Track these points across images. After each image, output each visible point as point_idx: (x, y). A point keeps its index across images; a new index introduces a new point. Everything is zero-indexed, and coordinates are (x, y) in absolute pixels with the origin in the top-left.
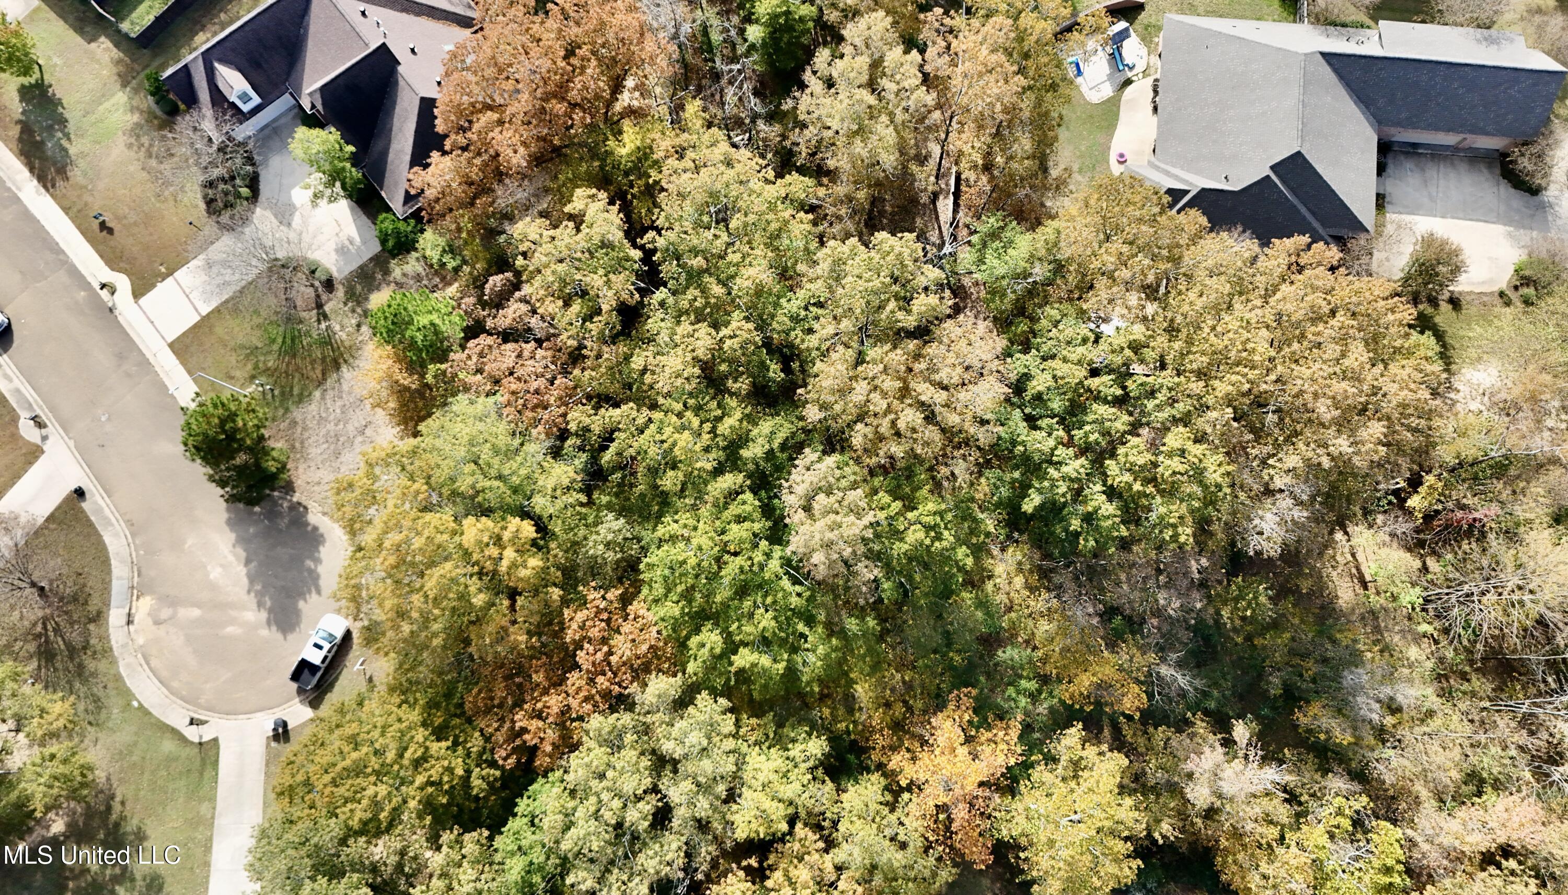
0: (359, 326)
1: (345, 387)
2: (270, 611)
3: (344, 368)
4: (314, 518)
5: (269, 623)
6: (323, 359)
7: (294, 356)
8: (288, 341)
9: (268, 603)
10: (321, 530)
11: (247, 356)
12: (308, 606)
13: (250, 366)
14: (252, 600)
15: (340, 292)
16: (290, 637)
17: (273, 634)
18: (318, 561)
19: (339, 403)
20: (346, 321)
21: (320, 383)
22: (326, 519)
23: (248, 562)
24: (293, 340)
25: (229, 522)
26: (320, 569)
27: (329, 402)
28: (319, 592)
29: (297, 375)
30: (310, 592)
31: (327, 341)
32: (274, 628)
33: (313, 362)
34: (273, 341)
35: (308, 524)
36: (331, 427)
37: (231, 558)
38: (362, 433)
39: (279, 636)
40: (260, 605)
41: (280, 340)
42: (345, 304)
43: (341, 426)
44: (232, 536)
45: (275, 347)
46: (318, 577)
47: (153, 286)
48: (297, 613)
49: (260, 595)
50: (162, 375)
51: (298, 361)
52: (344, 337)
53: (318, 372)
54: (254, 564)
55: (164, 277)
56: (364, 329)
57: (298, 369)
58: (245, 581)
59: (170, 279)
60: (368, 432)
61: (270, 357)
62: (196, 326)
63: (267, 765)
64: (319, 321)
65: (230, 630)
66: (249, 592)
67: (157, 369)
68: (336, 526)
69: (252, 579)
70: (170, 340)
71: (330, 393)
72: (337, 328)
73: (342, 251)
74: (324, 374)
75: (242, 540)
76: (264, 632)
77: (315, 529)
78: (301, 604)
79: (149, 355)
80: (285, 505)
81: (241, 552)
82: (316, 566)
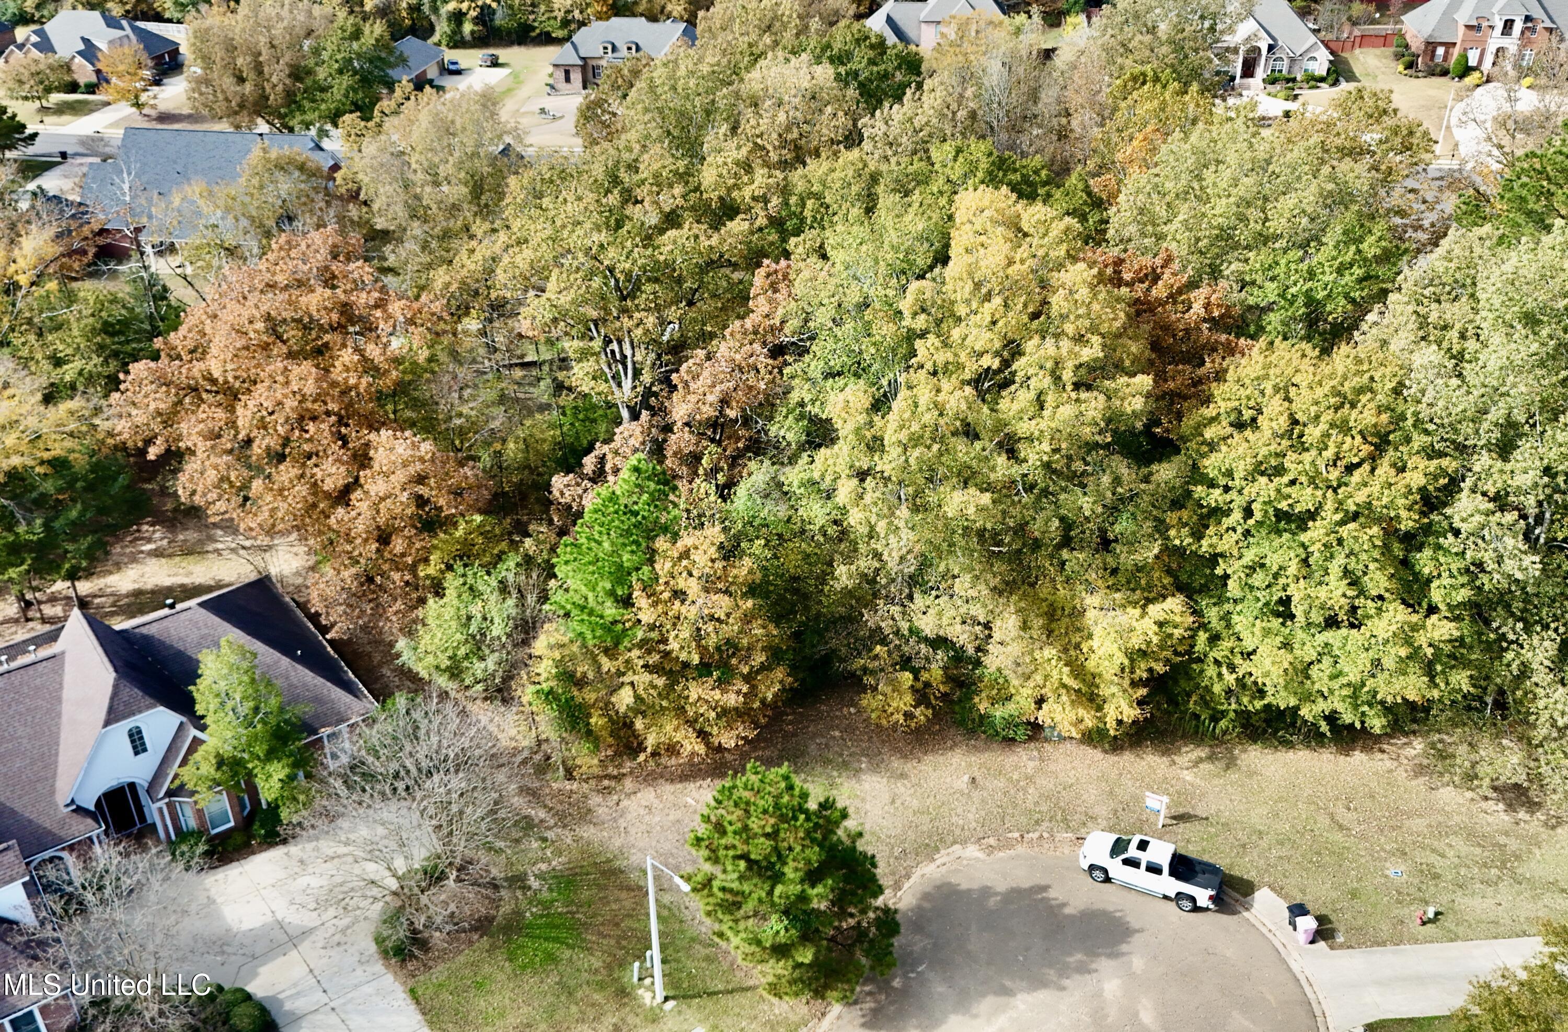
0: (544, 839)
2: (1093, 954)
3: (622, 862)
5: (1115, 955)
6: (599, 886)
9: (1079, 956)
11: (577, 1000)
13: (599, 996)
14: (1078, 981)
16: (1135, 924)
17: (1136, 949)
18: (986, 892)
20: (531, 855)
22: (906, 886)
23: (1005, 990)
24: (556, 925)
26: (1000, 888)
28: (1045, 888)
30: (1046, 901)
31: (565, 879)
32: (1124, 948)
34: (551, 955)
35: (919, 908)
37: (1001, 1018)
39: (1137, 939)
40: (1083, 969)
41: (551, 945)
42: (499, 851)
44: (956, 1016)
45: (564, 953)
46: (1015, 889)
48: (1089, 914)
49: (1065, 971)
51: (598, 919)
52: (561, 859)
53: (624, 895)
54: (1008, 983)
56: (550, 835)
57: (615, 921)
58: (1044, 993)
61: (584, 963)
63: (1383, 944)
64: (525, 887)
65: (1147, 1017)
66: (1064, 987)
68: (918, 872)
69: (1038, 983)
72: (542, 865)
75: (963, 1002)
76: (1138, 963)
77: (926, 896)
78: (1070, 910)
81: (988, 1003)
82: (996, 894)
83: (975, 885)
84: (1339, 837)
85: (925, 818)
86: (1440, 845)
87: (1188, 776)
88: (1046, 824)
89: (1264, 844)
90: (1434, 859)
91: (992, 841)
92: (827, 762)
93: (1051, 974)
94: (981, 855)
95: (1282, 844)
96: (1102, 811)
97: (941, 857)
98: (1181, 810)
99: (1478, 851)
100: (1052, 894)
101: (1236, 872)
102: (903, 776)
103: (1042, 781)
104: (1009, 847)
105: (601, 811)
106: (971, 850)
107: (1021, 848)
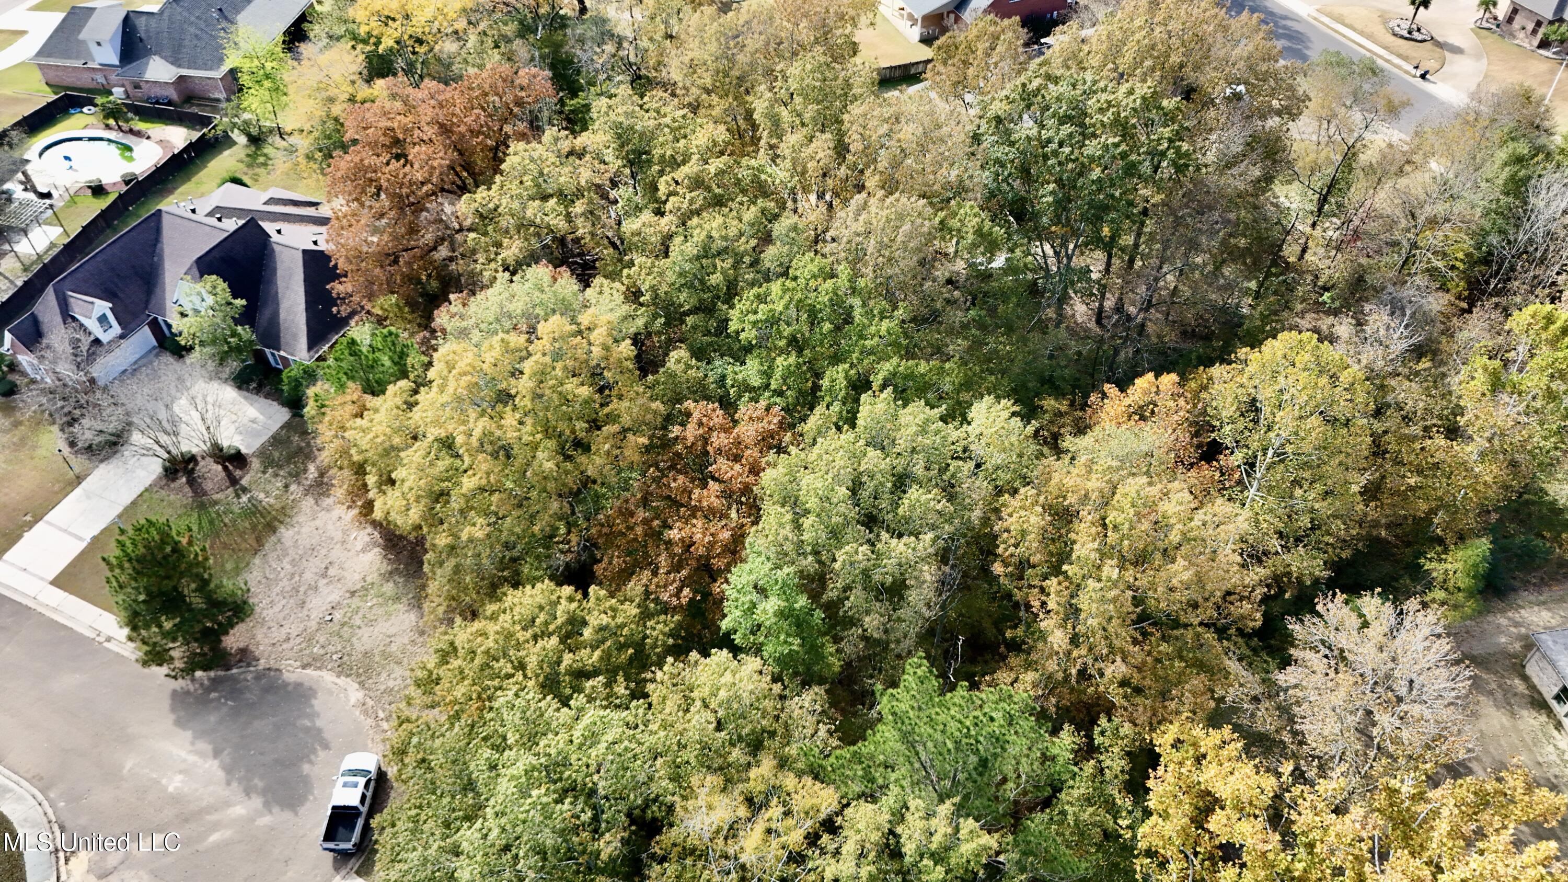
0: (286, 486)
1: (289, 544)
2: (264, 792)
3: (282, 529)
4: (292, 673)
5: (267, 805)
6: (254, 528)
7: (218, 536)
8: (206, 525)
9: (261, 786)
10: (307, 684)
14: (235, 792)
15: (255, 464)
16: (302, 810)
17: (277, 815)
18: (314, 715)
19: (287, 559)
20: (268, 487)
21: (257, 550)
22: (308, 671)
23: (217, 753)
24: (211, 523)
25: (178, 722)
26: (319, 723)
27: (274, 563)
28: (326, 747)
30: (314, 751)
31: (254, 510)
32: (276, 809)
33: (242, 534)
35: (286, 685)
36: (285, 582)
37: (192, 758)
38: (324, 575)
39: (287, 815)
40: (248, 792)
42: (264, 472)
43: (297, 578)
44: (187, 735)
46: (319, 731)
47: (20, 537)
48: (306, 781)
49: (246, 781)
50: (49, 614)
51: (224, 538)
52: (272, 501)
53: (251, 541)
54: (226, 752)
55: (30, 525)
56: (293, 487)
58: (220, 774)
59: (40, 524)
60: (332, 572)
62: (83, 553)
64: (238, 496)
65: (214, 837)
66: (228, 783)
67: (40, 609)
68: (323, 673)
69: (229, 770)
70: (51, 578)
71: (272, 555)
72: (262, 496)
73: (245, 431)
74: (258, 541)
75: (202, 734)
76: (266, 820)
77: (299, 685)
78: (306, 768)
79: (24, 601)
80: (249, 677)
81: (205, 746)
82: (313, 721)
83: (317, 708)
85: (378, 659)
93: (241, 773)
94: (353, 701)
97: (342, 681)
100: (320, 752)
102: (421, 632)
104: (366, 713)
105: (328, 501)
106: (355, 694)
107: (370, 721)
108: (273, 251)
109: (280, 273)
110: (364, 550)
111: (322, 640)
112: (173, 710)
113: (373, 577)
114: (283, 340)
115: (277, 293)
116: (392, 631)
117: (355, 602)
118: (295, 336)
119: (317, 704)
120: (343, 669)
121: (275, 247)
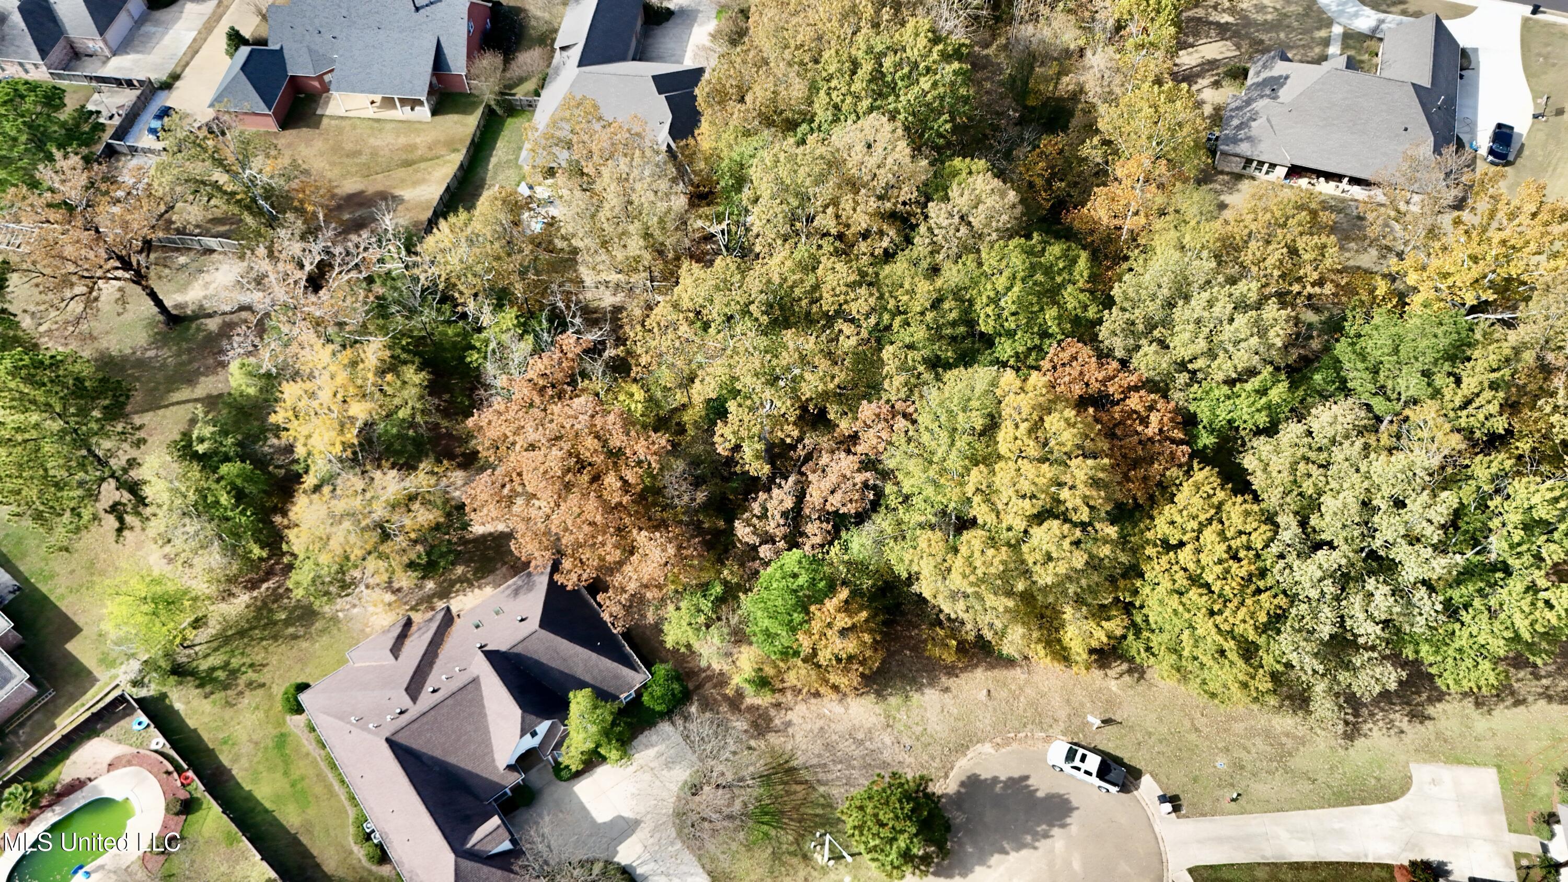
1: (815, 761)
2: (1051, 825)
3: (794, 763)
5: (1063, 826)
6: (786, 783)
7: (782, 813)
8: (766, 818)
9: (1044, 827)
10: (964, 778)
11: (783, 864)
12: (1042, 785)
13: (795, 861)
14: (1043, 844)
16: (1075, 803)
17: (1074, 820)
18: (995, 780)
19: (831, 766)
21: (811, 787)
22: (951, 775)
23: (1004, 852)
24: (766, 814)
25: (964, 875)
26: (1003, 778)
27: (830, 777)
28: (1027, 778)
29: (802, 810)
30: (1028, 786)
31: (766, 779)
32: (1068, 820)
33: (788, 793)
34: (766, 834)
37: (1002, 869)
38: (860, 743)
39: (1075, 814)
40: (1046, 836)
41: (765, 828)
43: (855, 763)
44: (978, 869)
45: (773, 833)
46: (1011, 779)
48: (1050, 797)
49: (1037, 836)
52: (761, 762)
53: (798, 788)
54: (1005, 845)
57: (796, 808)
58: (1024, 853)
60: (860, 736)
61: (783, 839)
63: (1205, 815)
64: (745, 787)
65: (1077, 865)
66: (1035, 848)
68: (958, 765)
69: (1021, 846)
71: (821, 776)
72: (751, 769)
73: (669, 764)
74: (801, 783)
75: (982, 861)
76: (1074, 829)
77: (963, 784)
78: (1040, 794)
81: (996, 859)
82: (1000, 783)
83: (989, 776)
84: (1193, 737)
85: (961, 724)
86: (1249, 744)
87: (1113, 685)
88: (1030, 727)
89: (1151, 742)
90: (1243, 754)
91: (998, 740)
92: (903, 677)
93: (1029, 838)
94: (992, 751)
95: (1161, 742)
96: (1062, 714)
97: (970, 754)
98: (1107, 716)
99: (1269, 748)
100: (1030, 782)
101: (1133, 764)
102: (947, 690)
103: (1028, 691)
104: (1008, 744)
105: (777, 722)
106: (987, 748)
107: (1015, 745)
108: (518, 656)
109: (544, 660)
110: (847, 709)
111: (926, 758)
112: (951, 876)
113: (879, 709)
114: (612, 690)
115: (562, 672)
116: (938, 707)
117: (899, 726)
118: (617, 677)
119: (985, 775)
120: (962, 748)
121: (515, 650)
